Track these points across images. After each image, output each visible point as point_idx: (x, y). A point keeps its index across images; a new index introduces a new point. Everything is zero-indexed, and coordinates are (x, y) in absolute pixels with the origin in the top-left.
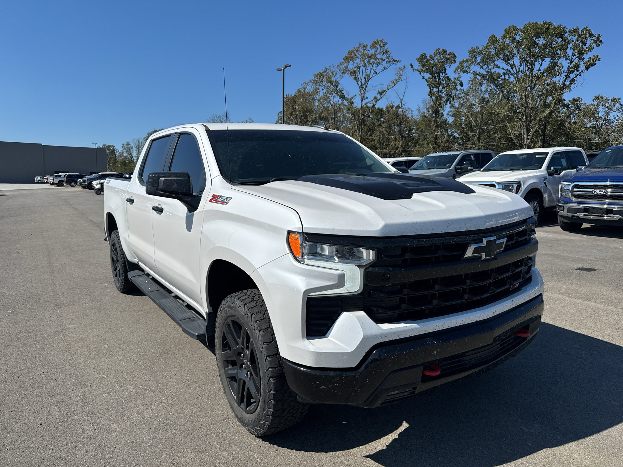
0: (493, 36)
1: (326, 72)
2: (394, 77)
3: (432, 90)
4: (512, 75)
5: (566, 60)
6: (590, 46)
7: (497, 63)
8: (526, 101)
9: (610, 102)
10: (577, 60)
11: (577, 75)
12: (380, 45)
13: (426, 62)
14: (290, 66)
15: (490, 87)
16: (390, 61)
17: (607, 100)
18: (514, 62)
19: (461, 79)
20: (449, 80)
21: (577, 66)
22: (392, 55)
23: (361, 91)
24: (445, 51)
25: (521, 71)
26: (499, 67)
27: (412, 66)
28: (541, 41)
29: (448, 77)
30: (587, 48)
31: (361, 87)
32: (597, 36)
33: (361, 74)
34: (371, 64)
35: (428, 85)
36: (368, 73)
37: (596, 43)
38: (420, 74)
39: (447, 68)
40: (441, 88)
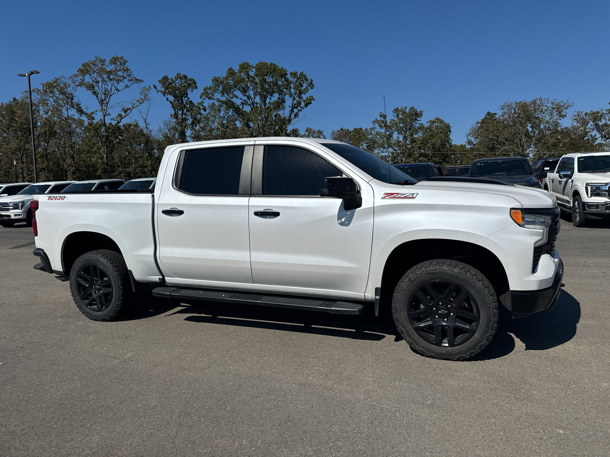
0: (231, 69)
1: (56, 83)
2: (139, 97)
3: (177, 112)
4: (249, 105)
5: (290, 97)
6: (306, 88)
7: (235, 93)
8: (263, 129)
9: (316, 133)
10: (297, 98)
11: (300, 110)
12: (120, 62)
13: (169, 85)
14: (39, 73)
15: (228, 114)
16: (132, 79)
17: (315, 132)
18: (249, 94)
19: (204, 104)
20: (193, 104)
21: (300, 103)
22: (134, 73)
23: (102, 107)
24: (185, 77)
25: (255, 102)
26: (237, 98)
27: (155, 87)
28: (270, 79)
29: (191, 101)
30: (304, 89)
31: (102, 102)
32: (310, 80)
33: (101, 89)
34: (111, 80)
35: (172, 107)
36: (109, 89)
37: (310, 86)
38: (164, 95)
39: (189, 92)
40: (185, 111)
